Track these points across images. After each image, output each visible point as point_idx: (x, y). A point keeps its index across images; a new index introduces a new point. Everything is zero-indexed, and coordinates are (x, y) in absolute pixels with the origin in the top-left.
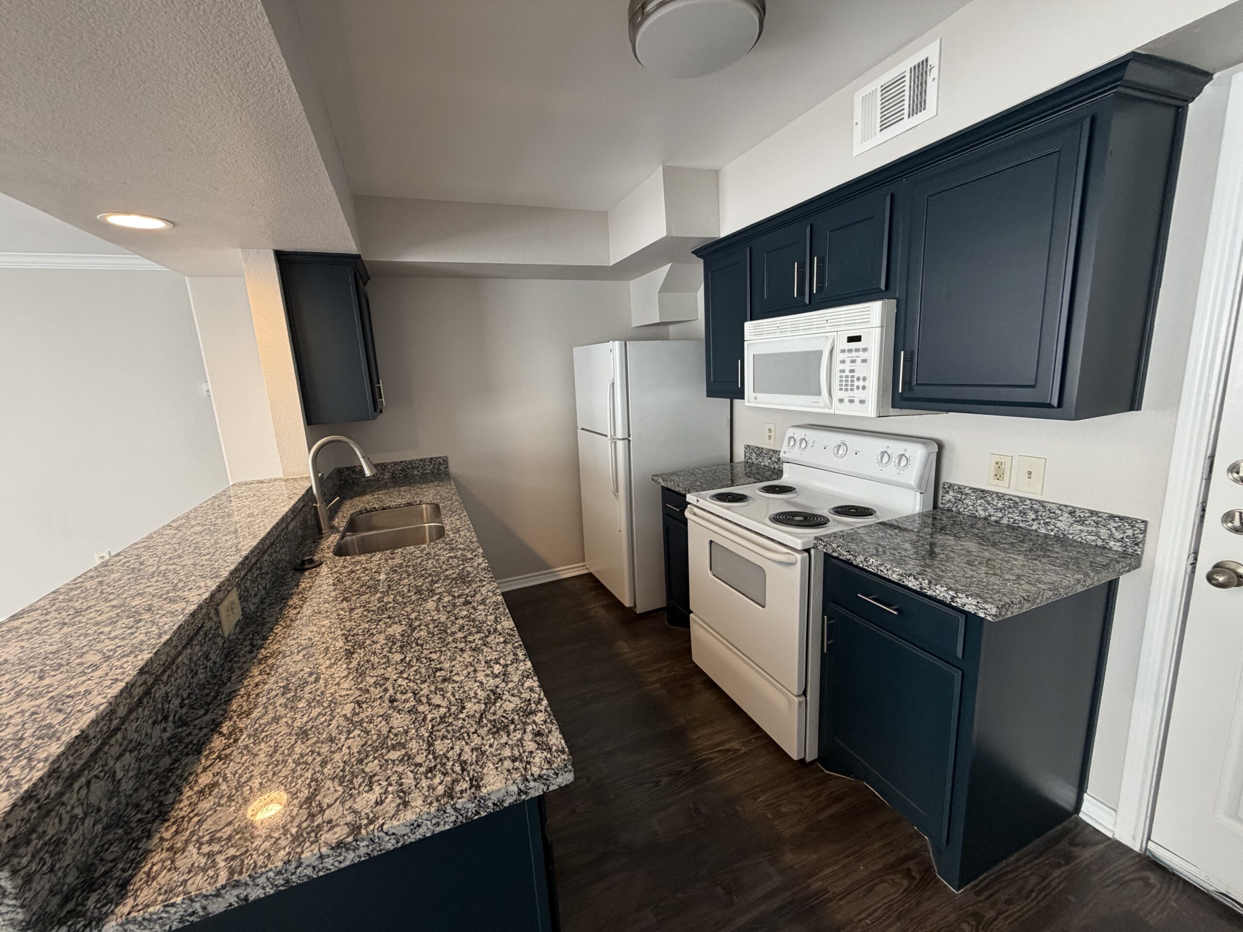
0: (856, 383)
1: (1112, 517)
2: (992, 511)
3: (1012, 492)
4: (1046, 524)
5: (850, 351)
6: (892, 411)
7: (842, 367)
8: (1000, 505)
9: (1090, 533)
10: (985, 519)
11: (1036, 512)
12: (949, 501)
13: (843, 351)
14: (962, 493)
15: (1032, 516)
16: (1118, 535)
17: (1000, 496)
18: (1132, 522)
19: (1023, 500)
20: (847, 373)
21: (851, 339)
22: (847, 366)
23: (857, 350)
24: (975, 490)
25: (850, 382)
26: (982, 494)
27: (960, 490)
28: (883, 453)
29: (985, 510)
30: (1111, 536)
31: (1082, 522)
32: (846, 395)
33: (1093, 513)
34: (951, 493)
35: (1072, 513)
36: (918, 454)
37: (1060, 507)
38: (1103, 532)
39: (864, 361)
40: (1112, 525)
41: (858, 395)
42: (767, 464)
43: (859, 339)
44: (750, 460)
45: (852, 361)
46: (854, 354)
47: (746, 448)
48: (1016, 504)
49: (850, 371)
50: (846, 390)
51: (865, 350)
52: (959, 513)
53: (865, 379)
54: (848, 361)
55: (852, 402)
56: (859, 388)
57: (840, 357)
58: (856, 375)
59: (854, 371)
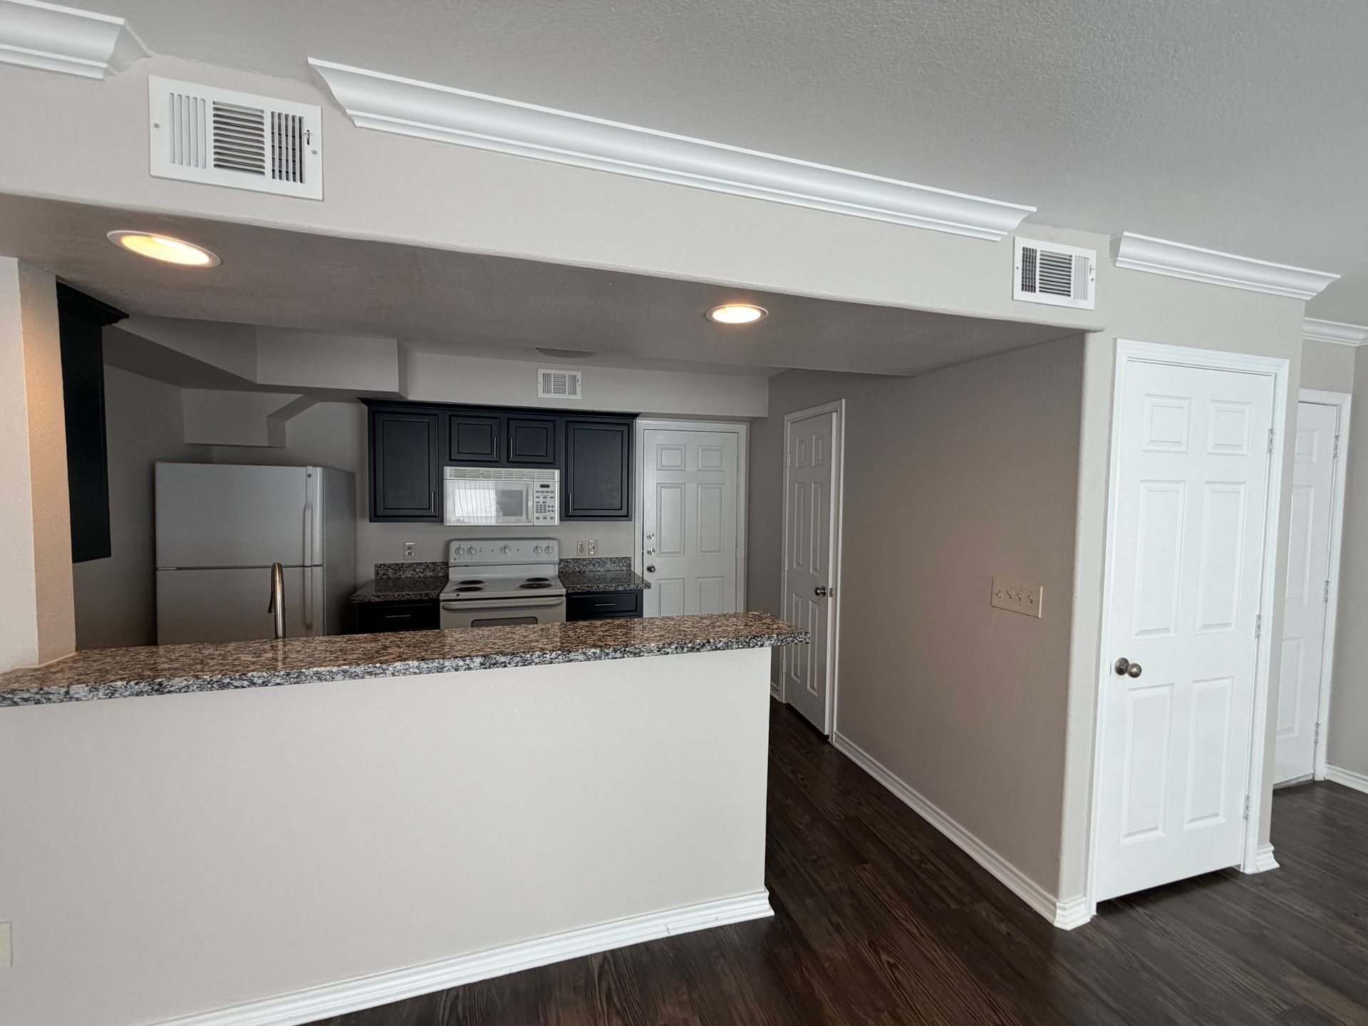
0: (547, 509)
1: (623, 558)
2: (581, 567)
3: (588, 557)
4: (603, 567)
5: (542, 492)
7: (538, 500)
9: (616, 567)
10: (579, 572)
11: (599, 563)
13: (537, 492)
15: (597, 565)
16: (625, 565)
17: (584, 560)
18: (627, 558)
19: (593, 559)
20: (541, 503)
21: (542, 486)
22: (541, 500)
23: (547, 492)
24: (573, 559)
25: (542, 508)
26: (576, 560)
27: (566, 561)
28: (537, 547)
30: (623, 566)
31: (614, 563)
32: (538, 515)
33: (616, 558)
35: (611, 560)
36: (556, 545)
37: (606, 558)
38: (621, 565)
39: (551, 497)
40: (623, 561)
41: (549, 515)
42: (410, 576)
43: (548, 486)
44: (385, 574)
45: (544, 497)
46: (545, 494)
47: (378, 567)
48: (591, 561)
49: (543, 502)
50: (541, 512)
51: (552, 492)
52: (567, 572)
53: (553, 507)
54: (541, 497)
55: (545, 518)
56: (549, 511)
57: (536, 495)
58: (547, 504)
59: (545, 502)
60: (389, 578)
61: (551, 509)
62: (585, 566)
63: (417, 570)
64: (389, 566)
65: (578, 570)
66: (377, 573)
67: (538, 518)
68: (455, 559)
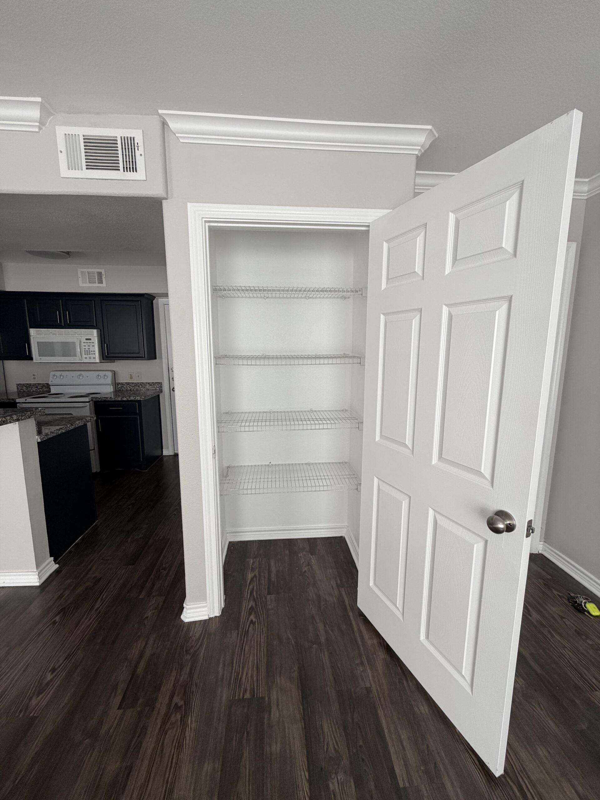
0: (91, 352)
1: (156, 383)
2: (131, 387)
3: (135, 382)
4: (144, 387)
5: (87, 343)
6: (103, 361)
7: (85, 347)
8: (133, 386)
9: (153, 387)
10: (130, 390)
11: (142, 385)
12: (120, 387)
14: (123, 385)
15: (141, 386)
16: (158, 386)
17: (133, 383)
18: (159, 383)
19: (138, 383)
20: (87, 349)
21: (87, 339)
22: (87, 347)
23: (90, 343)
24: (126, 383)
25: (88, 352)
26: (128, 384)
27: (122, 384)
28: (98, 375)
29: (130, 388)
30: (157, 387)
31: (151, 385)
32: (86, 356)
33: (153, 383)
34: (120, 385)
35: (149, 384)
36: (110, 374)
37: (146, 383)
38: (155, 386)
39: (93, 346)
40: (156, 384)
41: (92, 356)
42: (35, 390)
43: (90, 339)
44: (21, 389)
45: (88, 346)
46: (89, 344)
47: (18, 385)
48: (136, 384)
49: (88, 349)
50: (87, 355)
51: (93, 343)
52: (123, 390)
53: (94, 351)
54: (87, 346)
55: (90, 358)
56: (92, 354)
57: (83, 344)
58: (91, 350)
59: (89, 349)
60: (24, 391)
61: (93, 353)
62: (133, 387)
63: (39, 387)
64: (24, 385)
65: (129, 389)
66: (18, 389)
67: (86, 358)
68: (52, 381)
